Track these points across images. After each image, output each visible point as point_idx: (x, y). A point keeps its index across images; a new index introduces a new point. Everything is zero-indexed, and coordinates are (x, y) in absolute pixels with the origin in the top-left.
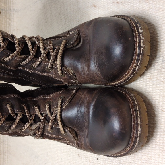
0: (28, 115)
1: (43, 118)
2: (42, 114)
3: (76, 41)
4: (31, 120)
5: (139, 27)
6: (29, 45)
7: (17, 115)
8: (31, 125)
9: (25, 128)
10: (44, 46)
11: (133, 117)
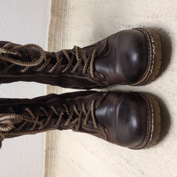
0: (68, 112)
1: (80, 115)
2: (79, 112)
3: (104, 50)
4: (70, 116)
5: (151, 38)
6: (67, 56)
7: (59, 113)
8: (71, 121)
9: (66, 123)
10: (79, 55)
11: (148, 117)
